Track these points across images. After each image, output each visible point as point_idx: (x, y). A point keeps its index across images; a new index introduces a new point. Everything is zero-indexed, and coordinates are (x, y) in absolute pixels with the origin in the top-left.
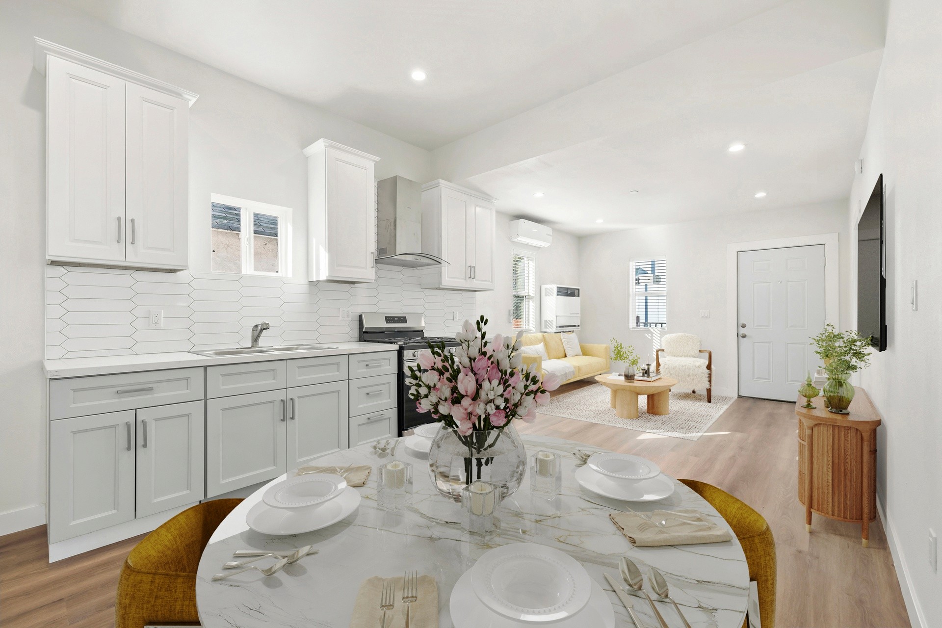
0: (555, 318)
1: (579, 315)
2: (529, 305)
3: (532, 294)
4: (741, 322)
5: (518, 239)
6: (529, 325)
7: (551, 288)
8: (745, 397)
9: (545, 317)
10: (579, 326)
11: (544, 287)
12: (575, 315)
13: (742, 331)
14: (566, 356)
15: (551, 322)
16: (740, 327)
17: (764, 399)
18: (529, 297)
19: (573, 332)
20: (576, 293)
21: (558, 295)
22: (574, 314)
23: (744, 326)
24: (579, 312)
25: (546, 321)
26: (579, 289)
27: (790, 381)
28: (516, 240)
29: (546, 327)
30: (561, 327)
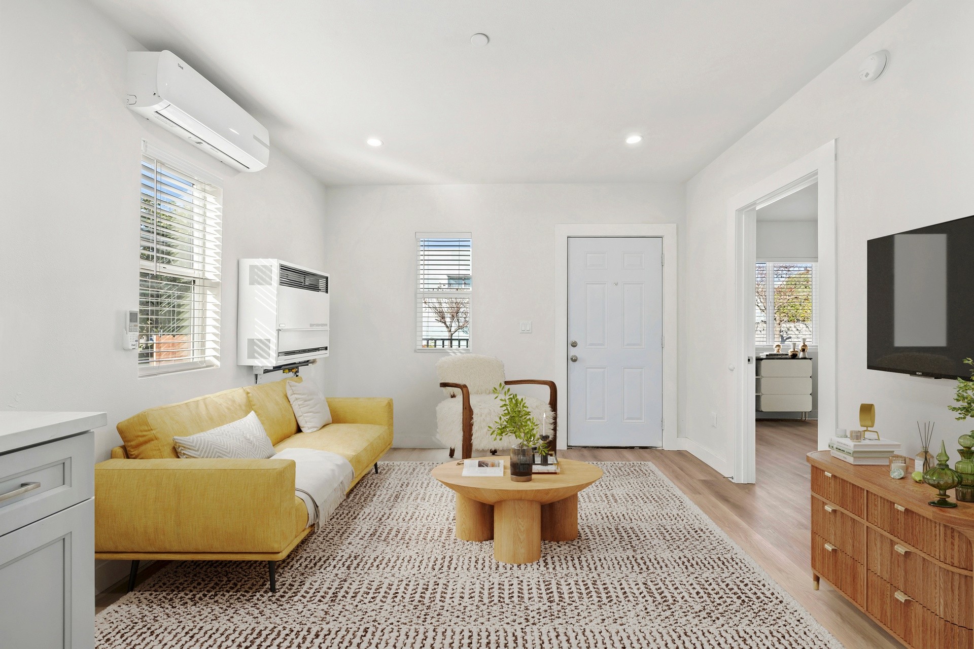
0: (275, 334)
1: (328, 328)
2: (204, 303)
3: (212, 273)
4: (572, 339)
5: (157, 107)
6: (203, 351)
7: (265, 267)
8: (575, 446)
9: (246, 335)
10: (326, 348)
11: (247, 263)
12: (320, 328)
13: (573, 352)
14: (299, 430)
15: (266, 343)
16: (570, 346)
17: (598, 447)
18: (208, 285)
19: (314, 362)
20: (322, 283)
21: (282, 283)
22: (318, 325)
23: (574, 345)
24: (326, 320)
25: (251, 342)
26: (327, 278)
27: (626, 419)
28: (149, 111)
29: (251, 356)
30: (288, 353)
